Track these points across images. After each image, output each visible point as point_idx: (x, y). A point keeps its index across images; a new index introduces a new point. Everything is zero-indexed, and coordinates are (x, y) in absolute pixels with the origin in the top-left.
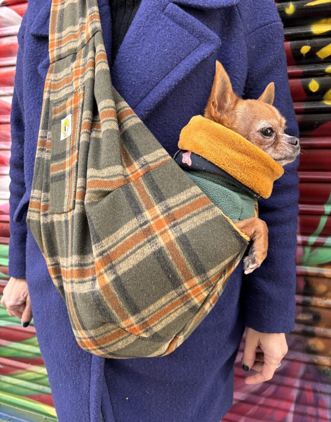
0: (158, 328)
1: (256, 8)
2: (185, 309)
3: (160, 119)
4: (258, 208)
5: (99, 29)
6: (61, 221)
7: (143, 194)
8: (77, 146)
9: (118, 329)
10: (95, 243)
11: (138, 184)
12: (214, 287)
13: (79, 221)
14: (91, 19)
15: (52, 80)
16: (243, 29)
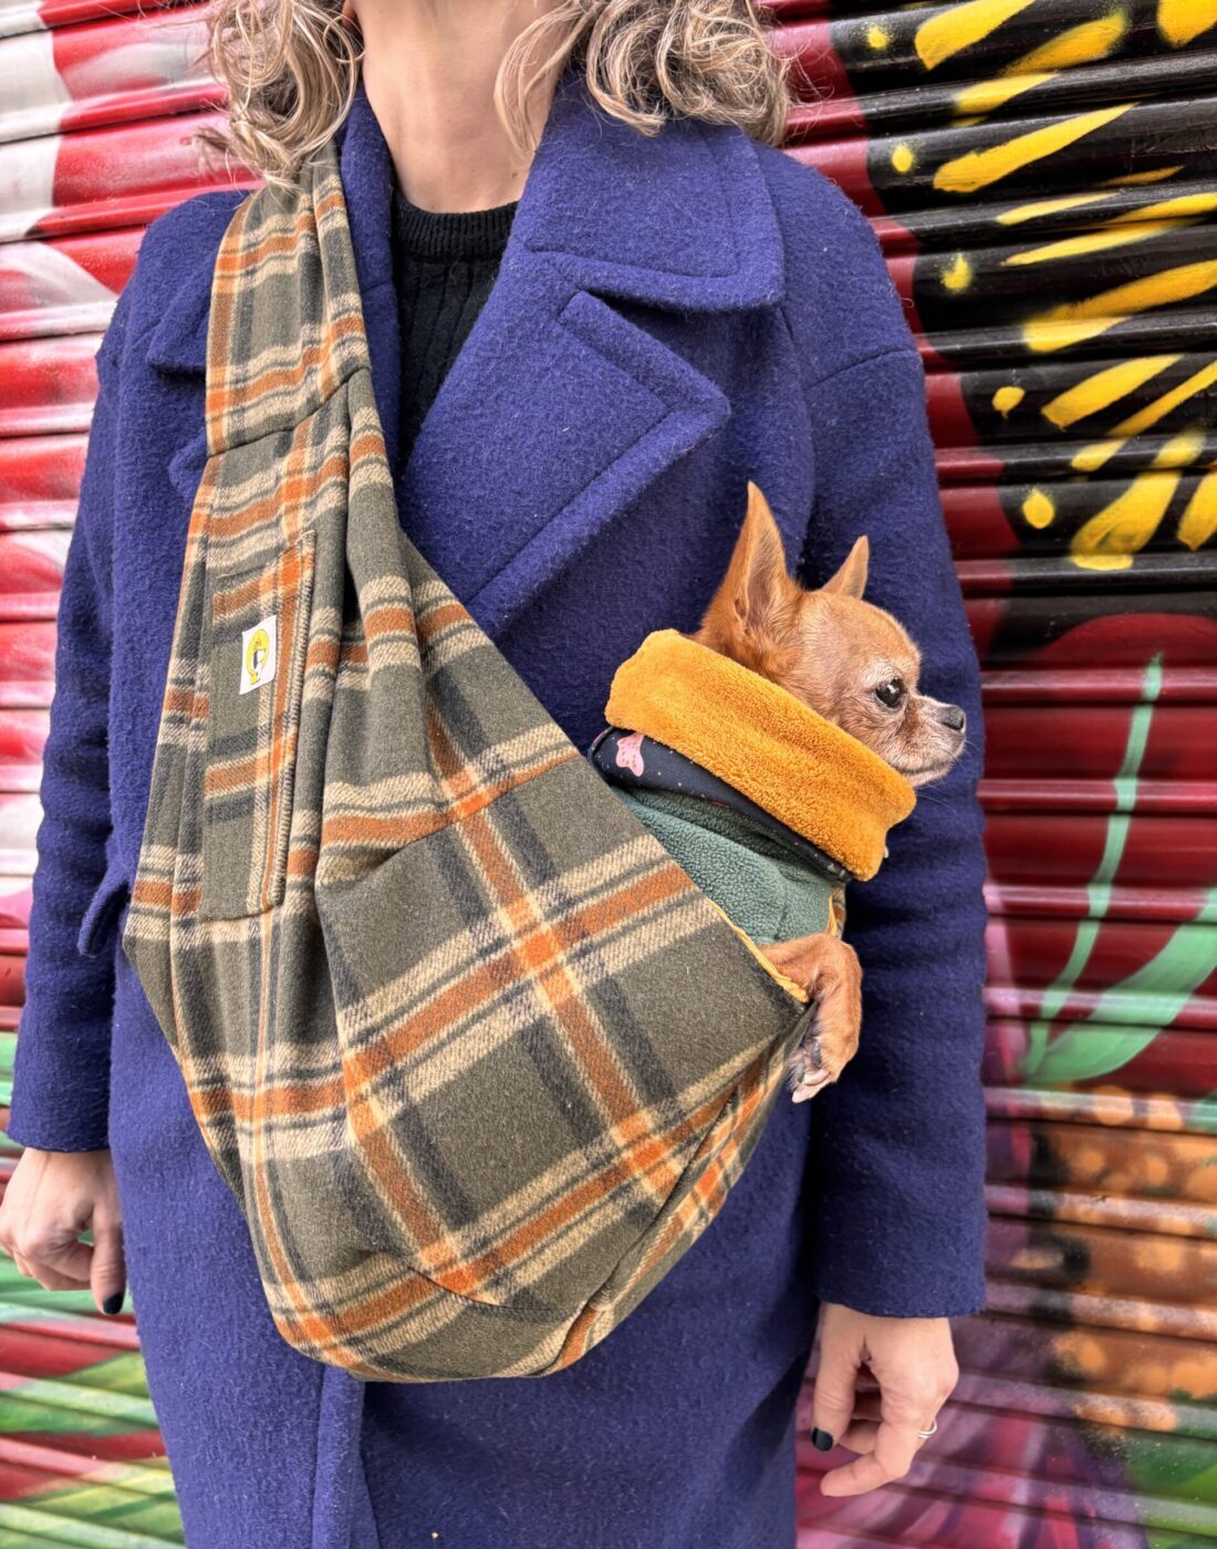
0: (530, 1274)
1: (839, 309)
2: (614, 1213)
3: (545, 634)
4: (843, 909)
5: (361, 362)
6: (236, 943)
7: (492, 859)
8: (292, 713)
9: (408, 1277)
10: (345, 1006)
11: (476, 830)
12: (702, 1145)
13: (295, 939)
14: (339, 330)
15: (215, 506)
16: (798, 370)
